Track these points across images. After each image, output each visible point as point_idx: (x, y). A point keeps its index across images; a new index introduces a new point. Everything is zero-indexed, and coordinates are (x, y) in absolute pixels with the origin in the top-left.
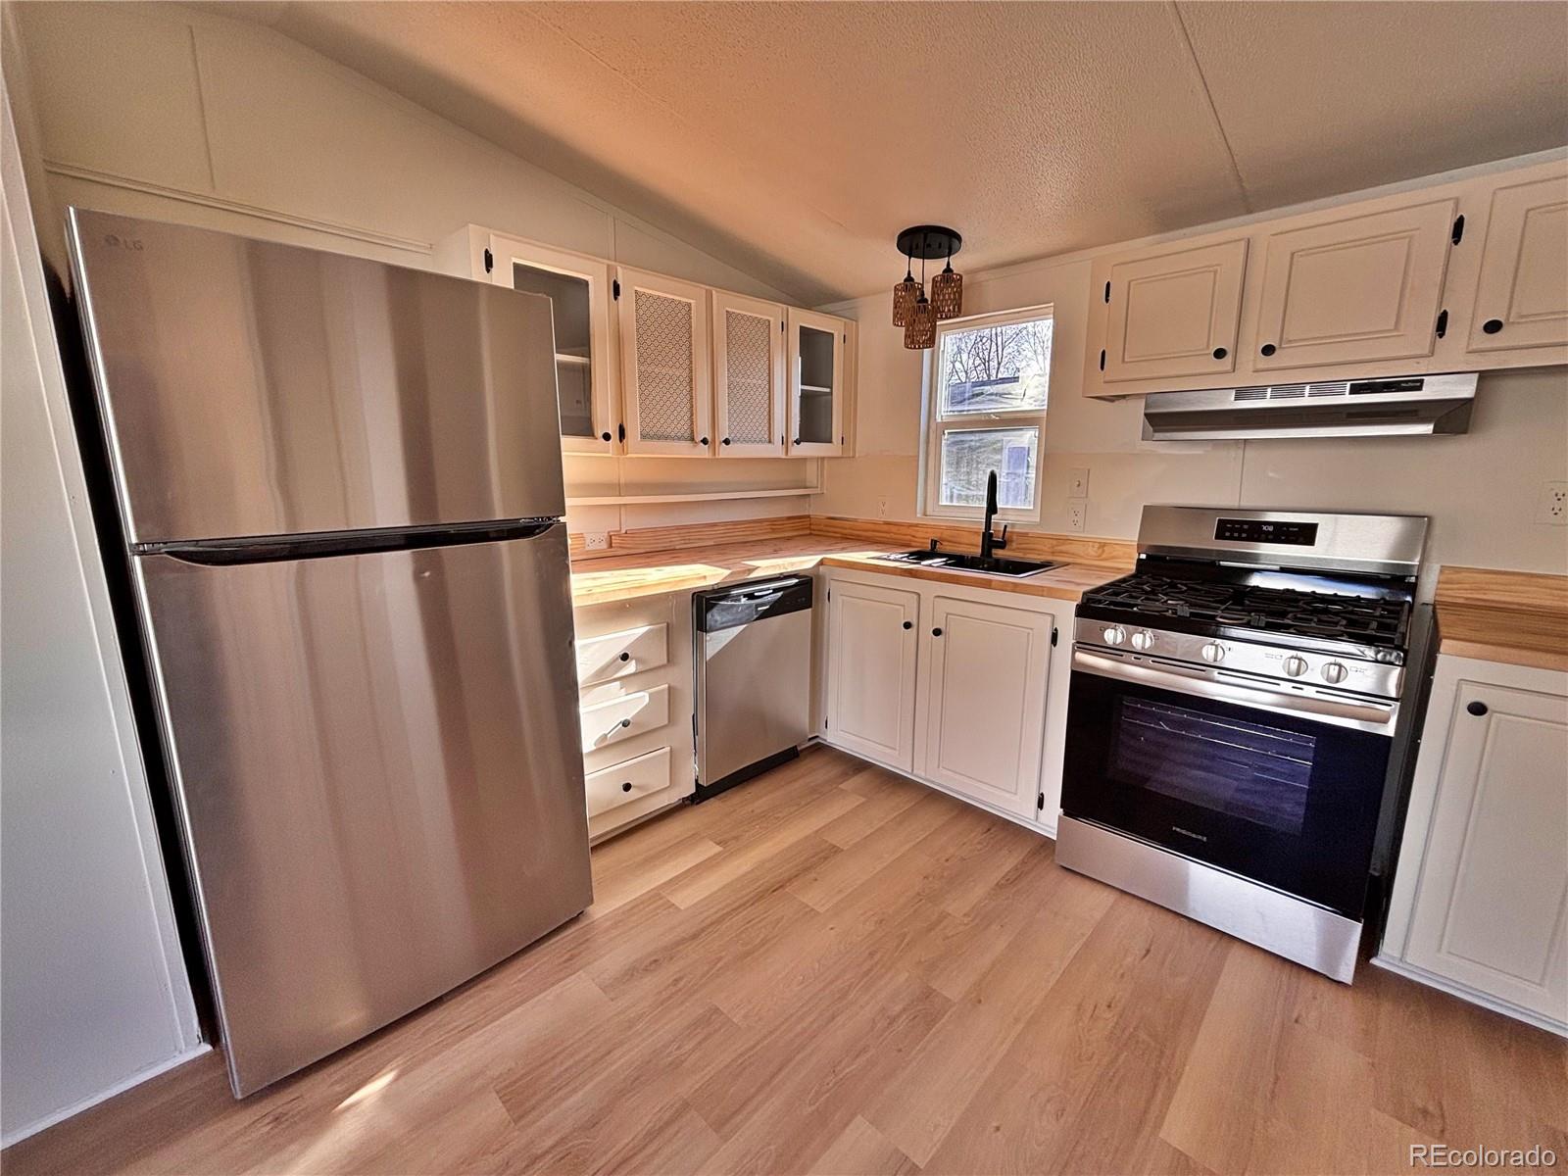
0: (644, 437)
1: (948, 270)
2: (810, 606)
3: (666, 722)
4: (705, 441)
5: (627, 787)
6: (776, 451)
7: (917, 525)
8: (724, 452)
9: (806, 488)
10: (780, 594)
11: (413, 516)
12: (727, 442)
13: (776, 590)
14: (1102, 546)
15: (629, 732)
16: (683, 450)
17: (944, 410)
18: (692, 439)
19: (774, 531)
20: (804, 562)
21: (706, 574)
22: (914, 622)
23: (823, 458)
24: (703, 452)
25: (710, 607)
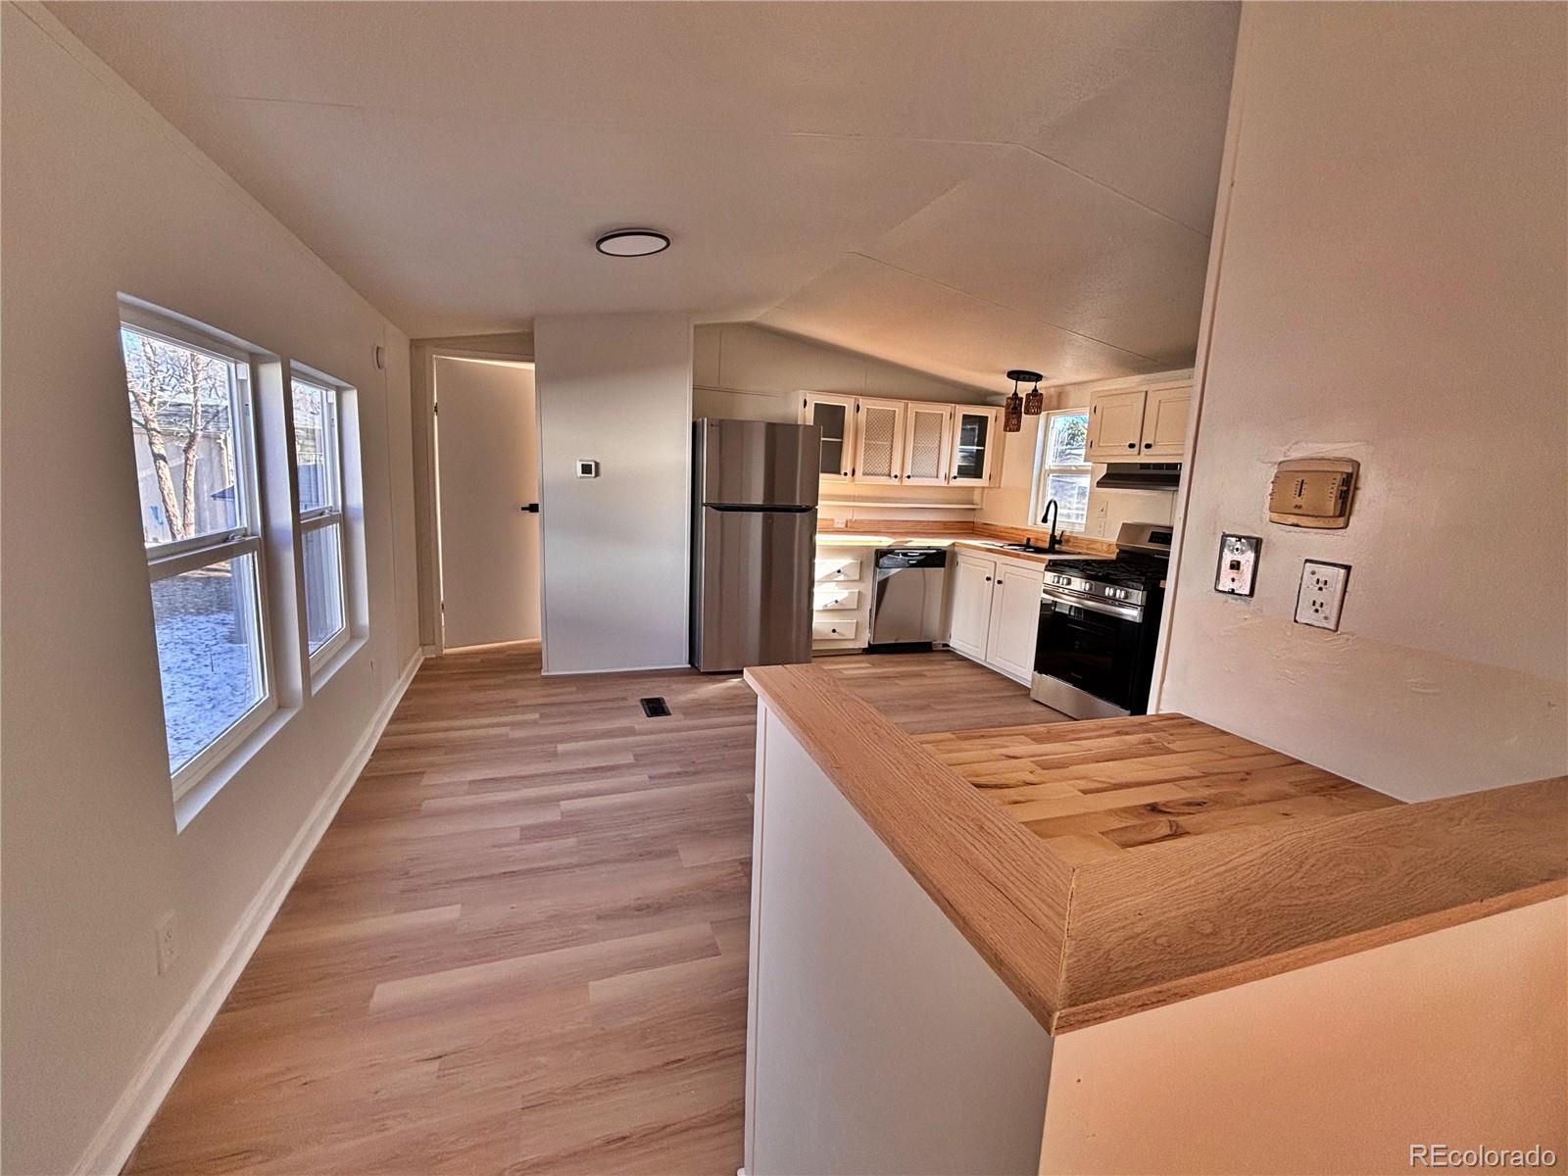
0: (864, 474)
1: (1035, 390)
2: (943, 566)
3: (855, 607)
4: (896, 477)
5: (834, 631)
6: (941, 482)
7: (1027, 530)
8: (906, 482)
9: (971, 504)
10: (923, 557)
11: (764, 501)
12: (909, 477)
13: (921, 554)
14: (1106, 545)
15: (837, 606)
16: (884, 480)
17: (1051, 462)
18: (889, 475)
19: (945, 529)
20: (943, 543)
21: (885, 542)
22: (992, 577)
23: (983, 488)
24: (896, 482)
25: (882, 556)
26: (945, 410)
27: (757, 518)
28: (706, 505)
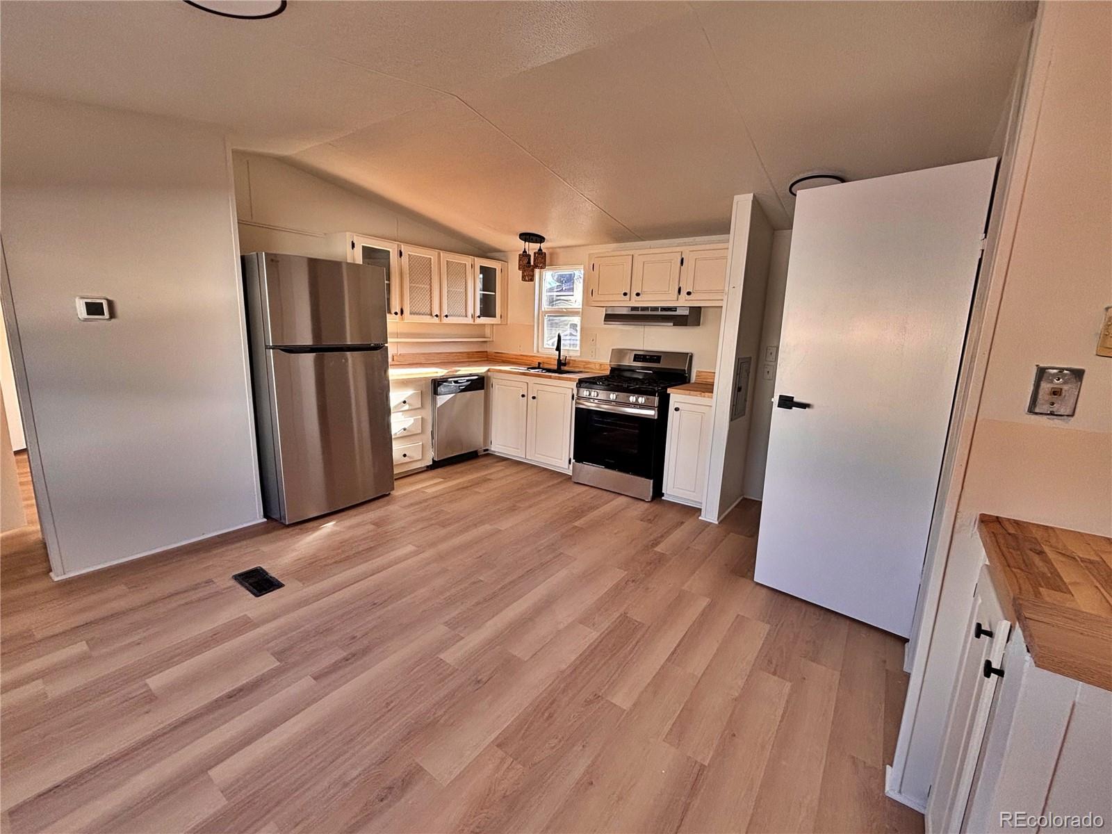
0: (411, 314)
1: (540, 250)
2: (483, 389)
3: (420, 432)
4: (437, 316)
5: (405, 455)
6: (469, 320)
7: (534, 356)
8: (445, 320)
9: (485, 338)
10: (469, 383)
11: (314, 341)
12: (446, 316)
13: (468, 381)
14: (601, 365)
15: (405, 433)
16: (427, 319)
17: (545, 306)
18: (431, 315)
19: (469, 358)
20: (481, 370)
21: (439, 372)
22: (526, 395)
23: (493, 325)
24: (436, 320)
25: (439, 385)
26: (467, 260)
27: (308, 360)
28: (274, 348)
